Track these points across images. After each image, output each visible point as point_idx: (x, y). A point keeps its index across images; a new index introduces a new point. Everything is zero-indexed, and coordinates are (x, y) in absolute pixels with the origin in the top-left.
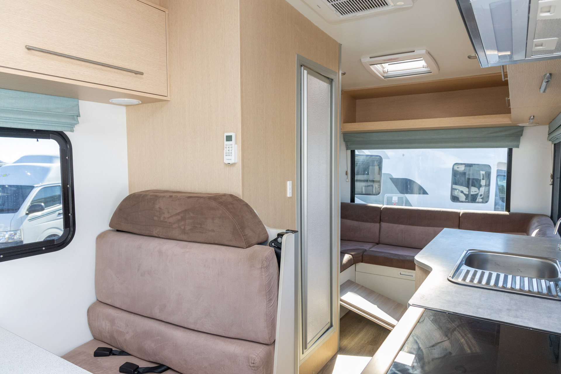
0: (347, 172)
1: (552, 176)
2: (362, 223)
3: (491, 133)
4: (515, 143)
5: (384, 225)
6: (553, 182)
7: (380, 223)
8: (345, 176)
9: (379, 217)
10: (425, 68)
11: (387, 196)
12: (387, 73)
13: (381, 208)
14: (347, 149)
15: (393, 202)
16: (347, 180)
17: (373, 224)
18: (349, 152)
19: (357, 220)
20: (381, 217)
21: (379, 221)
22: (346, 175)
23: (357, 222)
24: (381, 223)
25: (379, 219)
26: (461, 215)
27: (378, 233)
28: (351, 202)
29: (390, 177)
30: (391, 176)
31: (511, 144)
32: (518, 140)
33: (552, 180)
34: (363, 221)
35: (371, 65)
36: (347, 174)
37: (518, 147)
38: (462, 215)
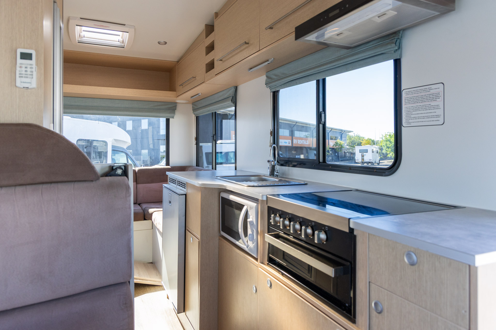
1: (196, 139)
3: (155, 106)
4: (172, 115)
6: (197, 142)
10: (120, 42)
12: (82, 38)
31: (168, 115)
32: (174, 113)
33: (196, 141)
35: (77, 25)
37: (173, 117)
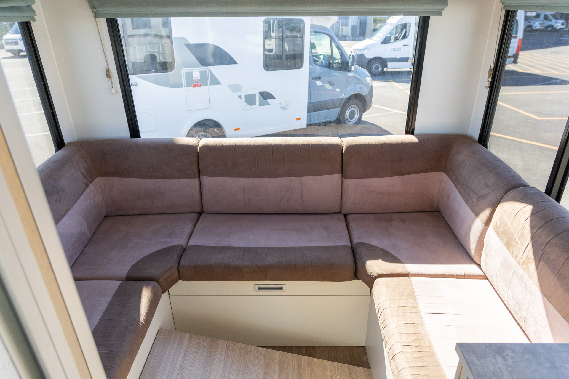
0: (108, 72)
1: (492, 72)
2: (164, 180)
5: (207, 180)
6: (491, 82)
7: (199, 177)
8: (107, 82)
9: (195, 166)
11: (184, 72)
13: (197, 147)
14: (96, 16)
15: (194, 79)
16: (113, 90)
17: (185, 180)
18: (103, 23)
19: (152, 177)
20: (199, 166)
21: (197, 175)
22: (108, 79)
23: (153, 180)
24: (202, 177)
25: (197, 171)
26: (344, 150)
27: (197, 196)
28: (132, 137)
29: (185, 43)
30: (186, 40)
33: (490, 78)
34: (165, 177)
36: (108, 75)
38: (346, 149)
